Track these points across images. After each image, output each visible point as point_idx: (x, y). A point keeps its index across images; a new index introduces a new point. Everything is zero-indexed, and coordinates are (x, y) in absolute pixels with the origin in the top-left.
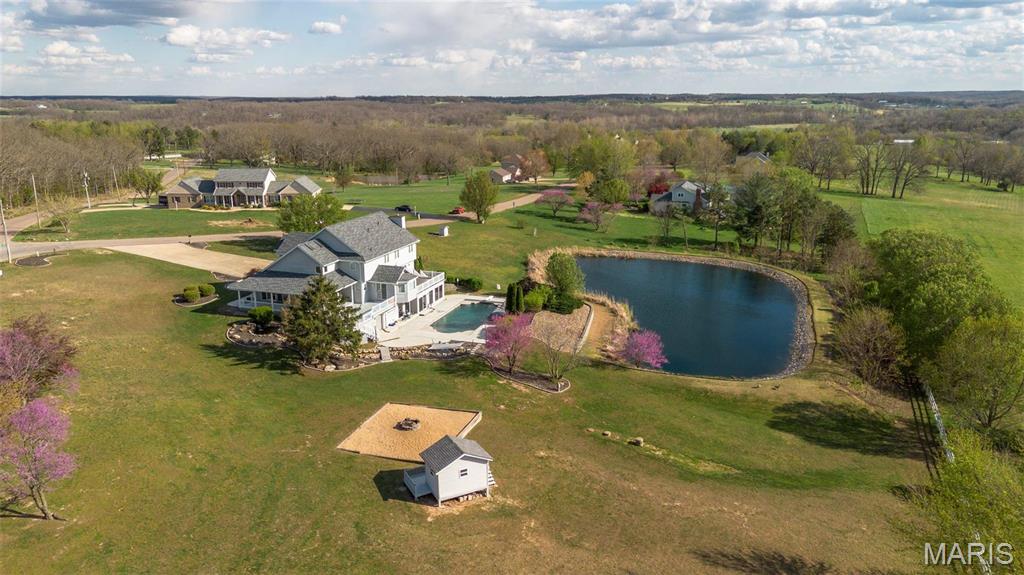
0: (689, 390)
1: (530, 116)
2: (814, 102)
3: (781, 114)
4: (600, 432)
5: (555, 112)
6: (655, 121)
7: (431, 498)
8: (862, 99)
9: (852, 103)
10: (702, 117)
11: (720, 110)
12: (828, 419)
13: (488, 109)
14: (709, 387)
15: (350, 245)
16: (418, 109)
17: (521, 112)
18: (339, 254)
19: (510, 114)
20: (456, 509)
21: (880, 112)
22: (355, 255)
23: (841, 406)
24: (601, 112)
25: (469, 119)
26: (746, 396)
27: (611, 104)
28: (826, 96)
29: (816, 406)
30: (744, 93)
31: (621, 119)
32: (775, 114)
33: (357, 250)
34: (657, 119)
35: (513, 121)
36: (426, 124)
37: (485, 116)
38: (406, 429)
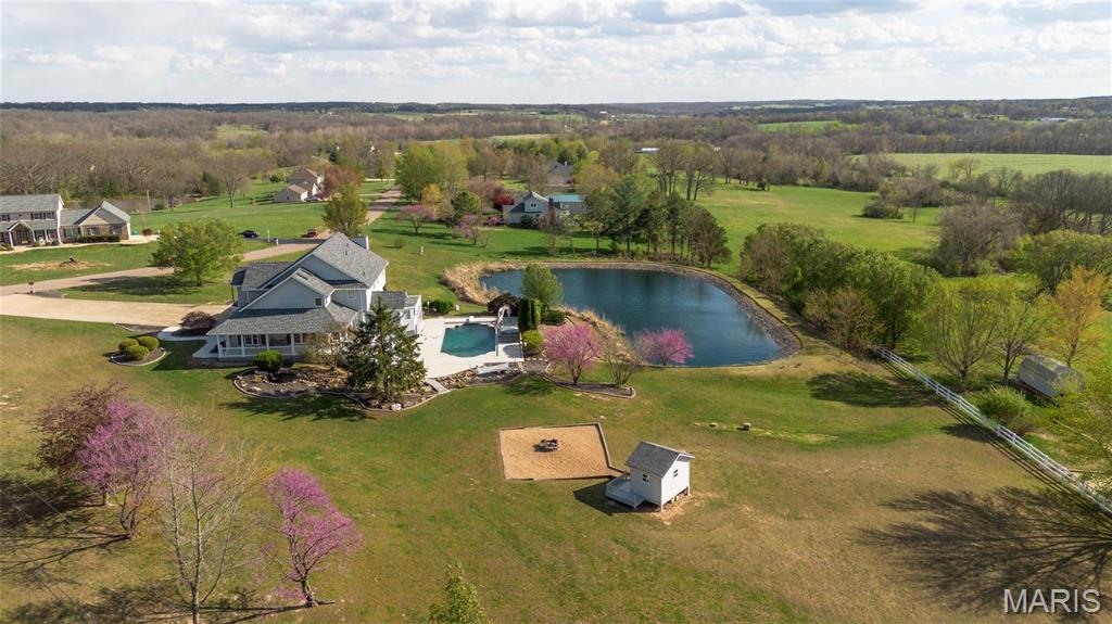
0: (731, 378)
1: (246, 126)
2: (542, 113)
3: (519, 124)
4: (706, 424)
5: (275, 123)
6: (395, 132)
7: (650, 505)
8: (585, 110)
9: (579, 113)
10: (444, 127)
11: (458, 119)
12: (847, 385)
13: (190, 118)
14: (746, 373)
15: (345, 271)
16: (90, 119)
17: (232, 121)
18: (333, 283)
19: (220, 125)
20: (677, 510)
21: (605, 122)
22: (353, 281)
23: (849, 374)
24: (330, 121)
25: (166, 130)
26: (779, 376)
27: (336, 113)
28: (552, 106)
29: (834, 376)
30: (472, 103)
31: (358, 129)
32: (514, 124)
33: (354, 276)
34: (397, 128)
35: (227, 133)
36: (110, 138)
37: (187, 126)
38: (551, 450)
